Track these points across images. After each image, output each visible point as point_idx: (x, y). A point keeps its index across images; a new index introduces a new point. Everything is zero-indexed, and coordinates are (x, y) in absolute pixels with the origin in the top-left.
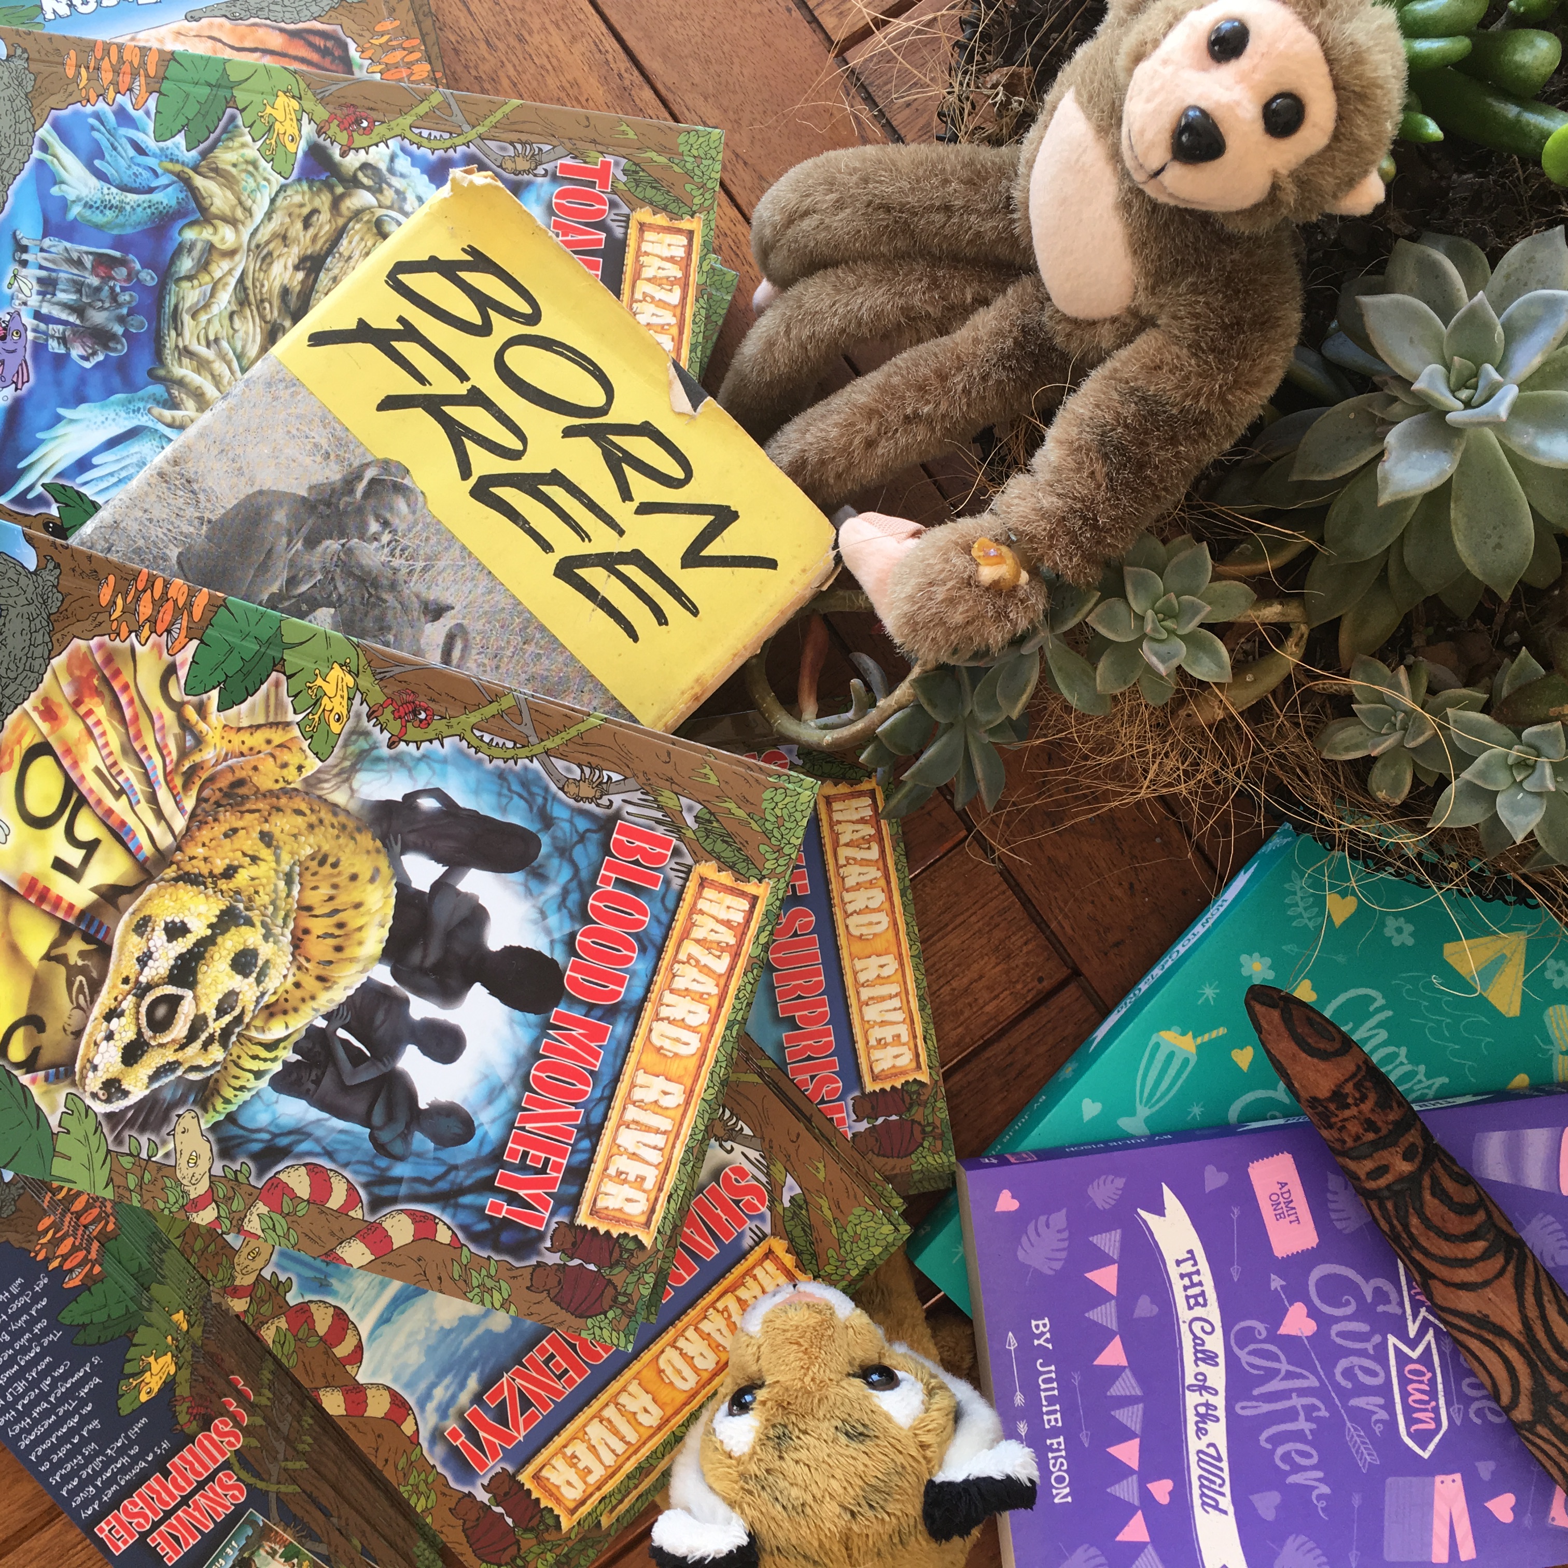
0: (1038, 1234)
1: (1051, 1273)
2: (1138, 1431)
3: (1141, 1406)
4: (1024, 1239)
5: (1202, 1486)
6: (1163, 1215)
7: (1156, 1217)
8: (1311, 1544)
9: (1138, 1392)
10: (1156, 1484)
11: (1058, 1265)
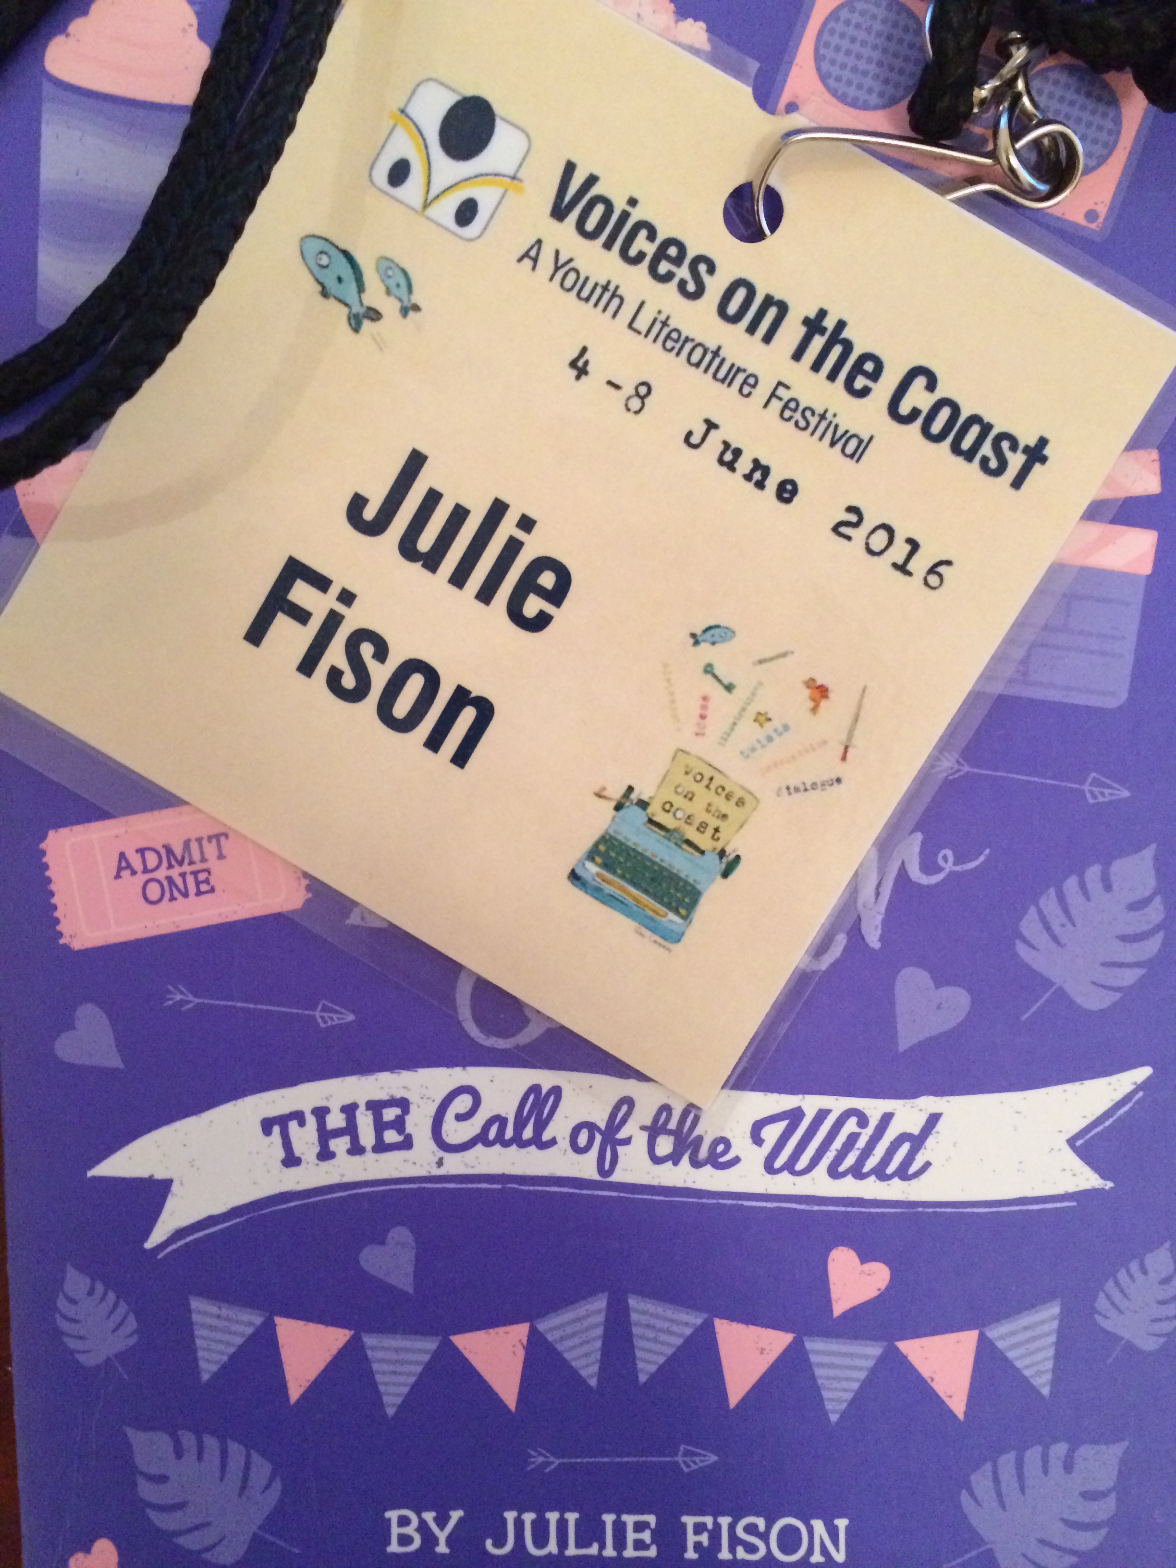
0: (180, 1506)
1: (277, 1485)
2: (696, 1319)
3: (633, 1302)
4: (189, 1542)
5: (857, 1172)
6: (166, 1185)
7: (171, 1204)
8: (1049, 903)
9: (600, 1303)
10: (836, 1291)
11: (262, 1469)
